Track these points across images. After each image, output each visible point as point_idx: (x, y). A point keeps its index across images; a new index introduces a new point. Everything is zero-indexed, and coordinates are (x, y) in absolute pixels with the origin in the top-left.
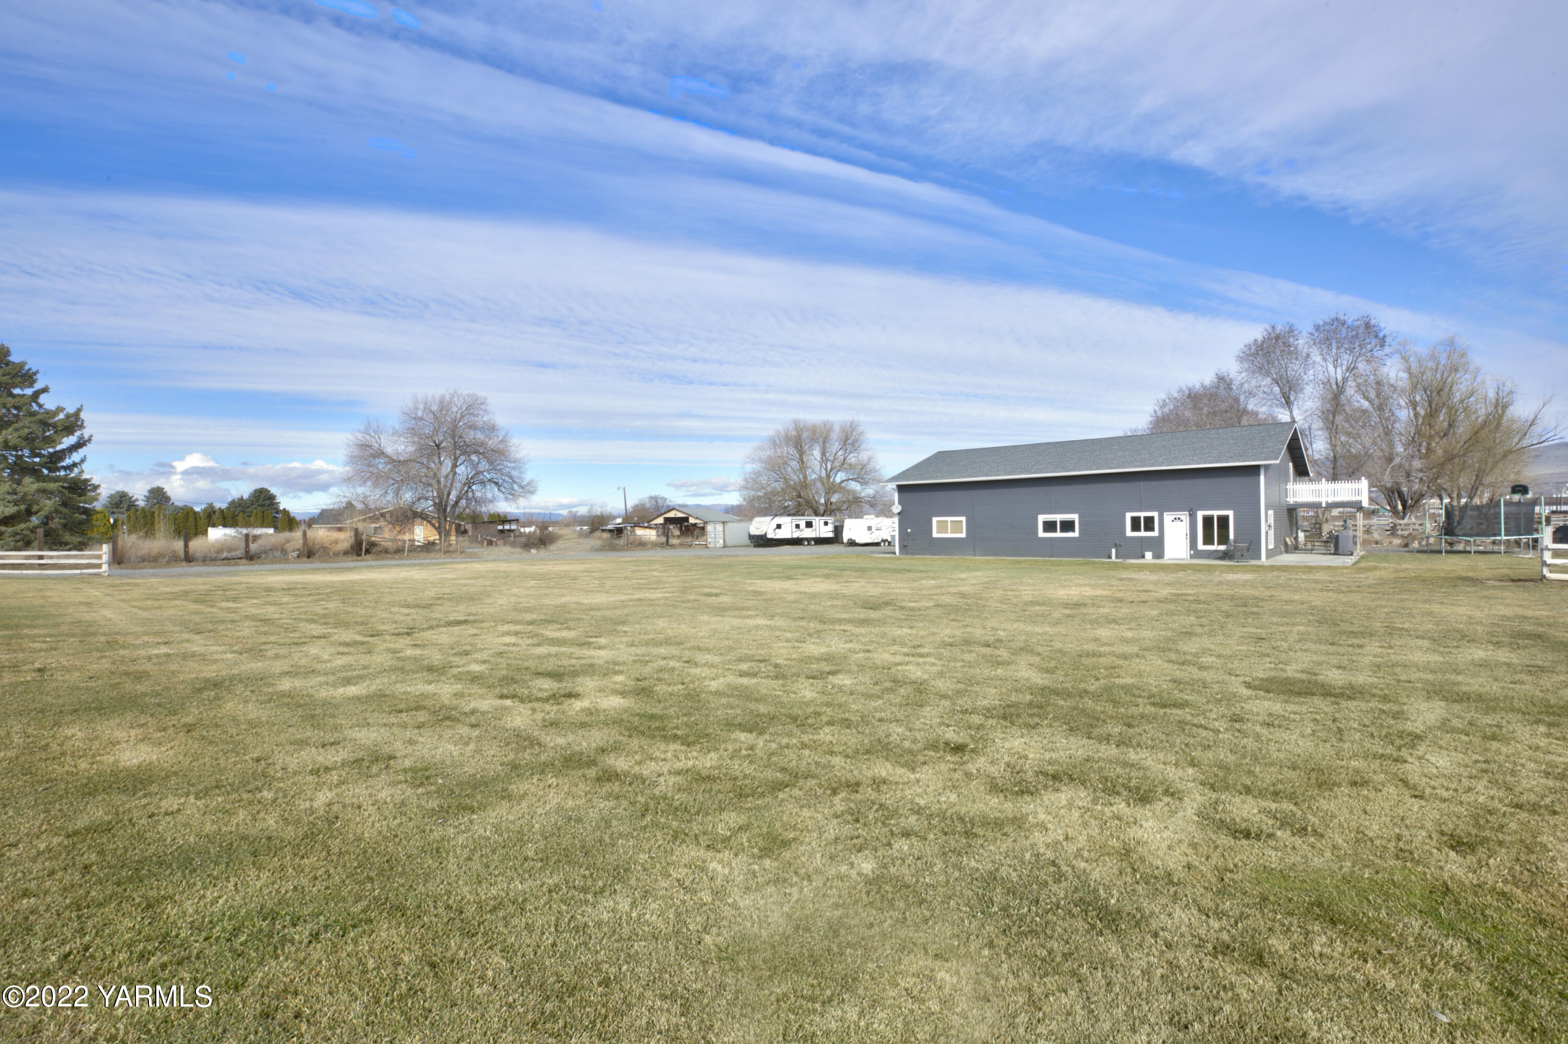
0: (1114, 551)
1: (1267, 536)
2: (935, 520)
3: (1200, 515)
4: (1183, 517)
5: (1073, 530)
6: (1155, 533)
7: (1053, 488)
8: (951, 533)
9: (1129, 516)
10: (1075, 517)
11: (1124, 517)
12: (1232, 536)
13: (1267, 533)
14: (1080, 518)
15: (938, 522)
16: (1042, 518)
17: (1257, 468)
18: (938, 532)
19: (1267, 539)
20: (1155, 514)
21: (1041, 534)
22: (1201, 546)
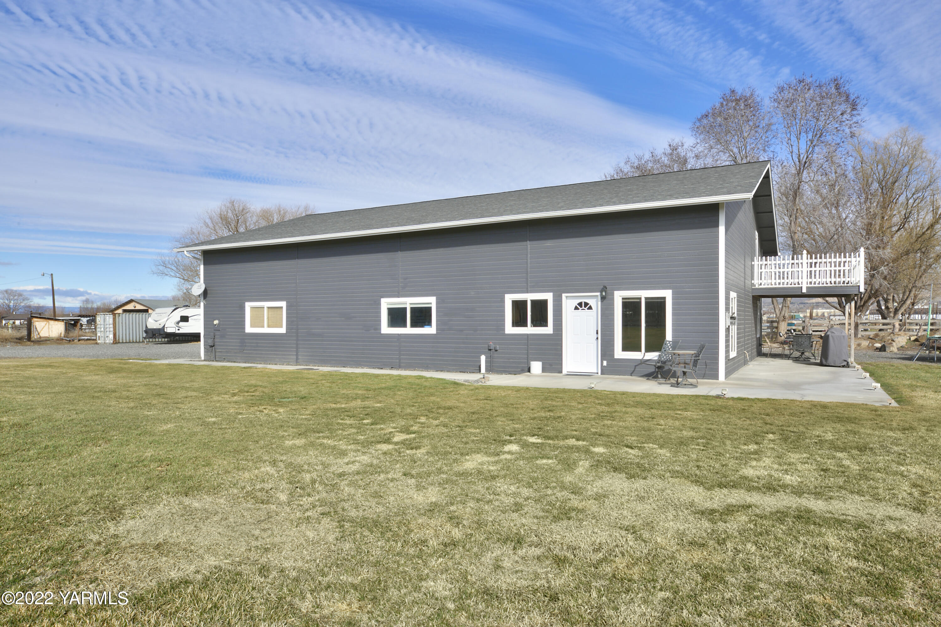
0: (483, 358)
1: (727, 336)
2: (248, 305)
3: (619, 297)
4: (592, 302)
5: (429, 323)
6: (548, 330)
7: (400, 255)
8: (269, 326)
9: (509, 299)
10: (431, 301)
11: (503, 301)
12: (669, 336)
13: (728, 330)
14: (437, 303)
15: (252, 308)
16: (386, 303)
17: (714, 208)
18: (252, 326)
19: (727, 341)
20: (548, 296)
21: (385, 329)
22: (619, 353)
